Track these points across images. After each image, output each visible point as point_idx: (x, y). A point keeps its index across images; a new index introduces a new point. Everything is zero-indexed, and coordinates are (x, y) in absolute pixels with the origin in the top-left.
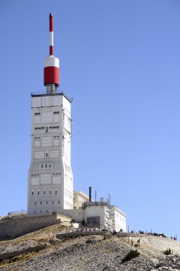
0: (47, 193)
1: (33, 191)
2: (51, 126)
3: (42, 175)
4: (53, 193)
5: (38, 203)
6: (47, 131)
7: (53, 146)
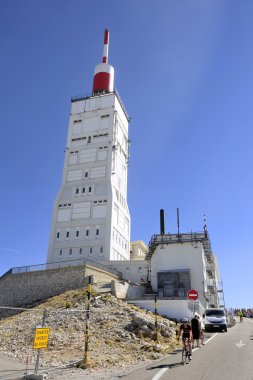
0: (83, 234)
1: (59, 231)
2: (96, 134)
3: (75, 205)
4: (92, 233)
5: (66, 252)
6: (89, 142)
7: (97, 161)
